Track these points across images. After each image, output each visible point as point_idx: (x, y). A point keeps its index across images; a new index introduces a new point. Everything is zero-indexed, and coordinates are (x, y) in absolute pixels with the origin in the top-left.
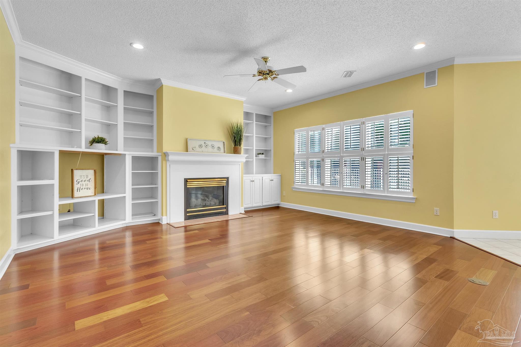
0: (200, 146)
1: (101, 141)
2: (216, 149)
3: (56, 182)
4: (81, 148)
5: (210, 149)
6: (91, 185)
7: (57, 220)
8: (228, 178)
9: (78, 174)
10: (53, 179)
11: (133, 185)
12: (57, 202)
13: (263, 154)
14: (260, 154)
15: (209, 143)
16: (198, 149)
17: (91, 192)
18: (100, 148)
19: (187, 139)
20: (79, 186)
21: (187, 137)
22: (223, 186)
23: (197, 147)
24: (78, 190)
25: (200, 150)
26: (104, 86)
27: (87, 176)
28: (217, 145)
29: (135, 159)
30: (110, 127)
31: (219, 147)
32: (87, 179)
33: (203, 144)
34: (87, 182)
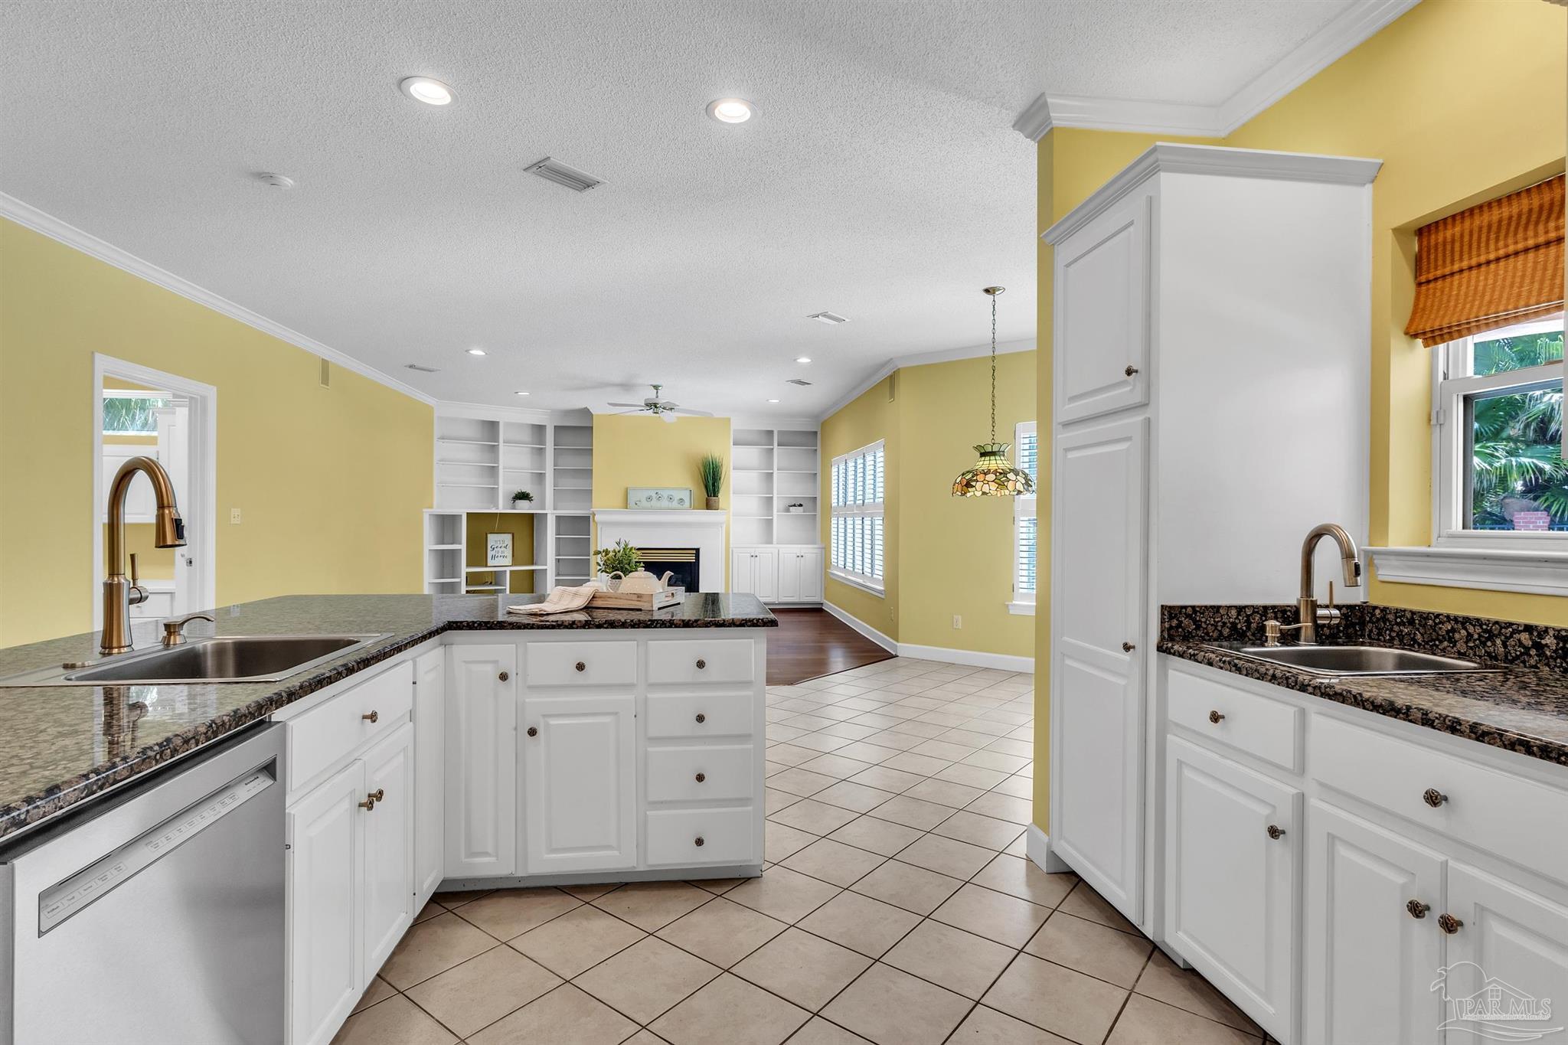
0: (649, 498)
1: (523, 496)
2: (675, 504)
3: (463, 547)
4: (498, 509)
5: (665, 503)
6: (509, 552)
7: (464, 589)
8: (698, 550)
9: (492, 539)
10: (460, 543)
11: (557, 556)
12: (464, 570)
13: (801, 505)
14: (794, 505)
15: (665, 494)
16: (645, 503)
17: (508, 561)
18: (523, 507)
19: (627, 489)
20: (493, 553)
21: (629, 486)
22: (691, 562)
23: (644, 500)
24: (493, 557)
25: (648, 504)
26: (533, 425)
27: (504, 541)
28: (677, 495)
29: (559, 518)
30: (541, 477)
31: (681, 499)
32: (504, 545)
33: (654, 495)
34: (503, 549)
